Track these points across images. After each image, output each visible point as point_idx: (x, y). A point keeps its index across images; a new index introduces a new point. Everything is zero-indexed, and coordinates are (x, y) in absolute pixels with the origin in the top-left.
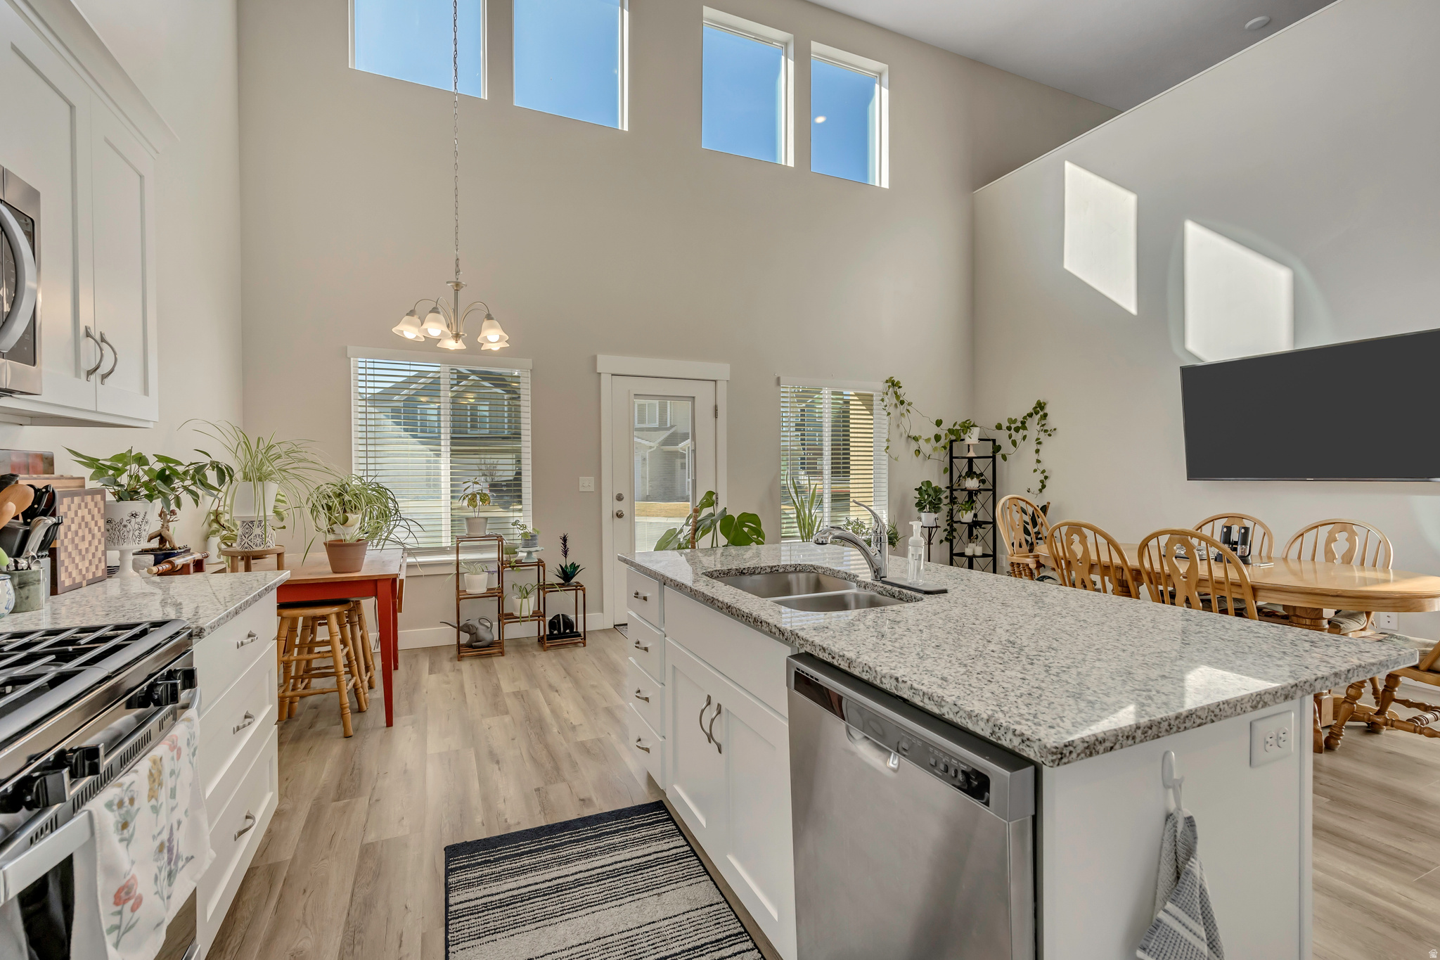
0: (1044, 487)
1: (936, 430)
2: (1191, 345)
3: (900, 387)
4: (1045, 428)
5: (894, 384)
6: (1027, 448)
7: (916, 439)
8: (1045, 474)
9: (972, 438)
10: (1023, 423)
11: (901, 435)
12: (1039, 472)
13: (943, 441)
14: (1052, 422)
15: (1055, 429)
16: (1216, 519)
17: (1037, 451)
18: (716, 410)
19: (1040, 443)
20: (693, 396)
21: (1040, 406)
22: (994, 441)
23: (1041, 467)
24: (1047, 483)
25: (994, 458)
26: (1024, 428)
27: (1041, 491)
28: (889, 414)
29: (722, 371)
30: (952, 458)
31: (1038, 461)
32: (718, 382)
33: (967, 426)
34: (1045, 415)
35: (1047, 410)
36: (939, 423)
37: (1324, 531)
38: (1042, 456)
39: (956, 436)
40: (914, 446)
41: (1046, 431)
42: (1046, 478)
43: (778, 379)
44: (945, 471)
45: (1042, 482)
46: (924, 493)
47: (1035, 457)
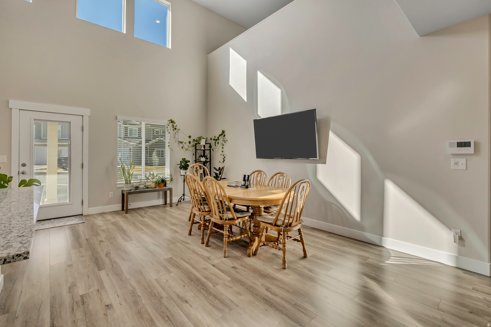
0: (224, 160)
1: (189, 140)
2: (259, 113)
3: (175, 123)
4: (224, 140)
5: (172, 122)
6: (219, 146)
7: (181, 142)
8: (224, 156)
9: (203, 142)
10: (218, 138)
11: (176, 141)
12: (222, 155)
13: (192, 143)
14: (227, 137)
15: (227, 140)
16: (255, 172)
17: (223, 148)
18: (83, 128)
19: (223, 145)
20: (70, 121)
21: (223, 132)
22: (210, 144)
23: (223, 153)
24: (225, 159)
25: (210, 150)
26: (219, 140)
27: (223, 162)
28: (169, 133)
29: (86, 112)
30: (196, 150)
31: (222, 151)
32: (84, 116)
33: (200, 138)
34: (225, 135)
35: (225, 133)
36: (190, 137)
37: (278, 175)
38: (224, 150)
39: (197, 142)
40: (181, 145)
41: (224, 141)
42: (224, 157)
43: (116, 117)
44: (193, 154)
45: (223, 159)
46: (182, 163)
47: (222, 150)
